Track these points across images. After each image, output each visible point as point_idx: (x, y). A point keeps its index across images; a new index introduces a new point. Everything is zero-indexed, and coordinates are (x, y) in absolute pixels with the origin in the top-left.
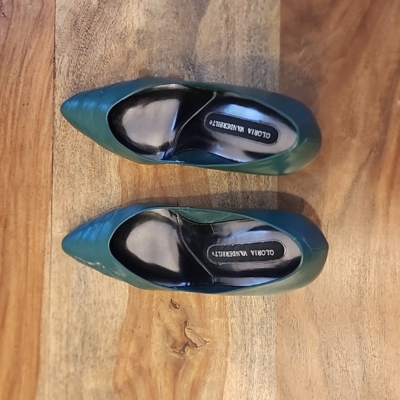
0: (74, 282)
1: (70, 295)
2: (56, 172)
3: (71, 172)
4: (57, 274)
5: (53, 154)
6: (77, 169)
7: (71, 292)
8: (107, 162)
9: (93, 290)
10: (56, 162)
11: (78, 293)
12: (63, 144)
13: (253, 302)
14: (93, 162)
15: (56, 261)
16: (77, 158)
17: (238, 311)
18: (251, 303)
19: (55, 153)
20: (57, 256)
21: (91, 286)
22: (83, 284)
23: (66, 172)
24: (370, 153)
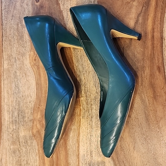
0: (14, 88)
1: (12, 93)
2: (4, 40)
3: (10, 38)
4: (7, 85)
5: (2, 32)
6: (12, 37)
7: (13, 92)
8: (24, 32)
9: (21, 90)
10: (3, 35)
11: (16, 93)
12: (6, 26)
13: (91, 89)
14: (18, 33)
15: (6, 79)
16: (12, 32)
17: (84, 94)
18: (90, 89)
19: (3, 31)
20: (6, 77)
21: (21, 88)
22: (17, 88)
23: (8, 39)
24: (143, 7)
